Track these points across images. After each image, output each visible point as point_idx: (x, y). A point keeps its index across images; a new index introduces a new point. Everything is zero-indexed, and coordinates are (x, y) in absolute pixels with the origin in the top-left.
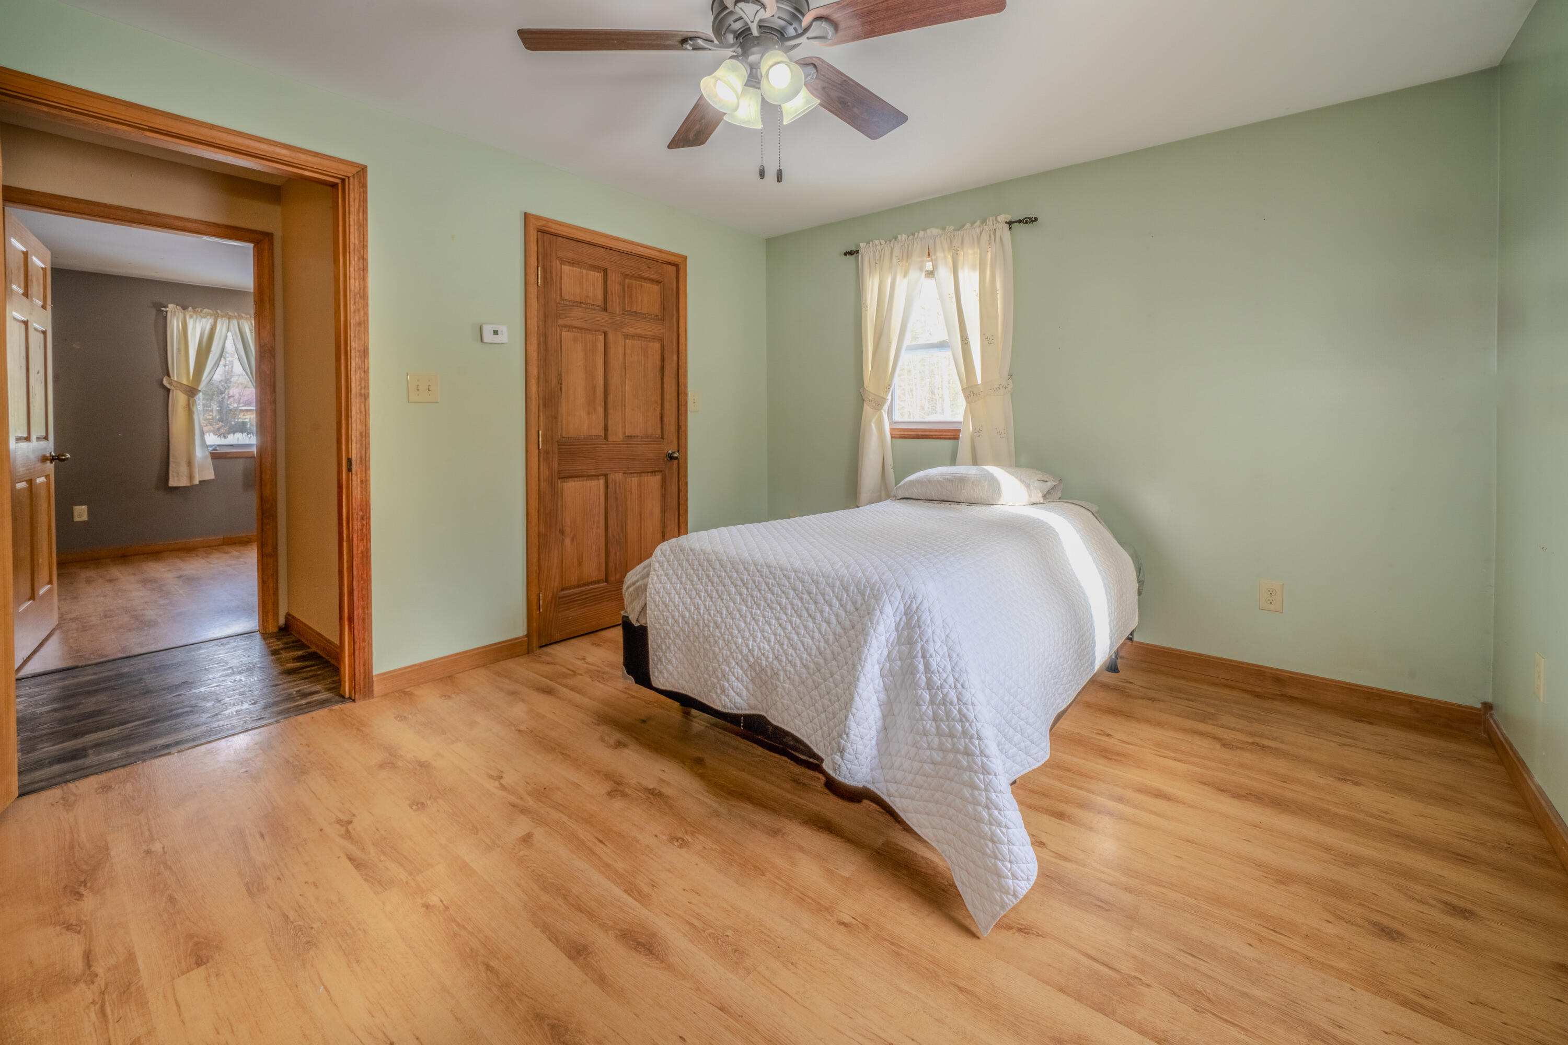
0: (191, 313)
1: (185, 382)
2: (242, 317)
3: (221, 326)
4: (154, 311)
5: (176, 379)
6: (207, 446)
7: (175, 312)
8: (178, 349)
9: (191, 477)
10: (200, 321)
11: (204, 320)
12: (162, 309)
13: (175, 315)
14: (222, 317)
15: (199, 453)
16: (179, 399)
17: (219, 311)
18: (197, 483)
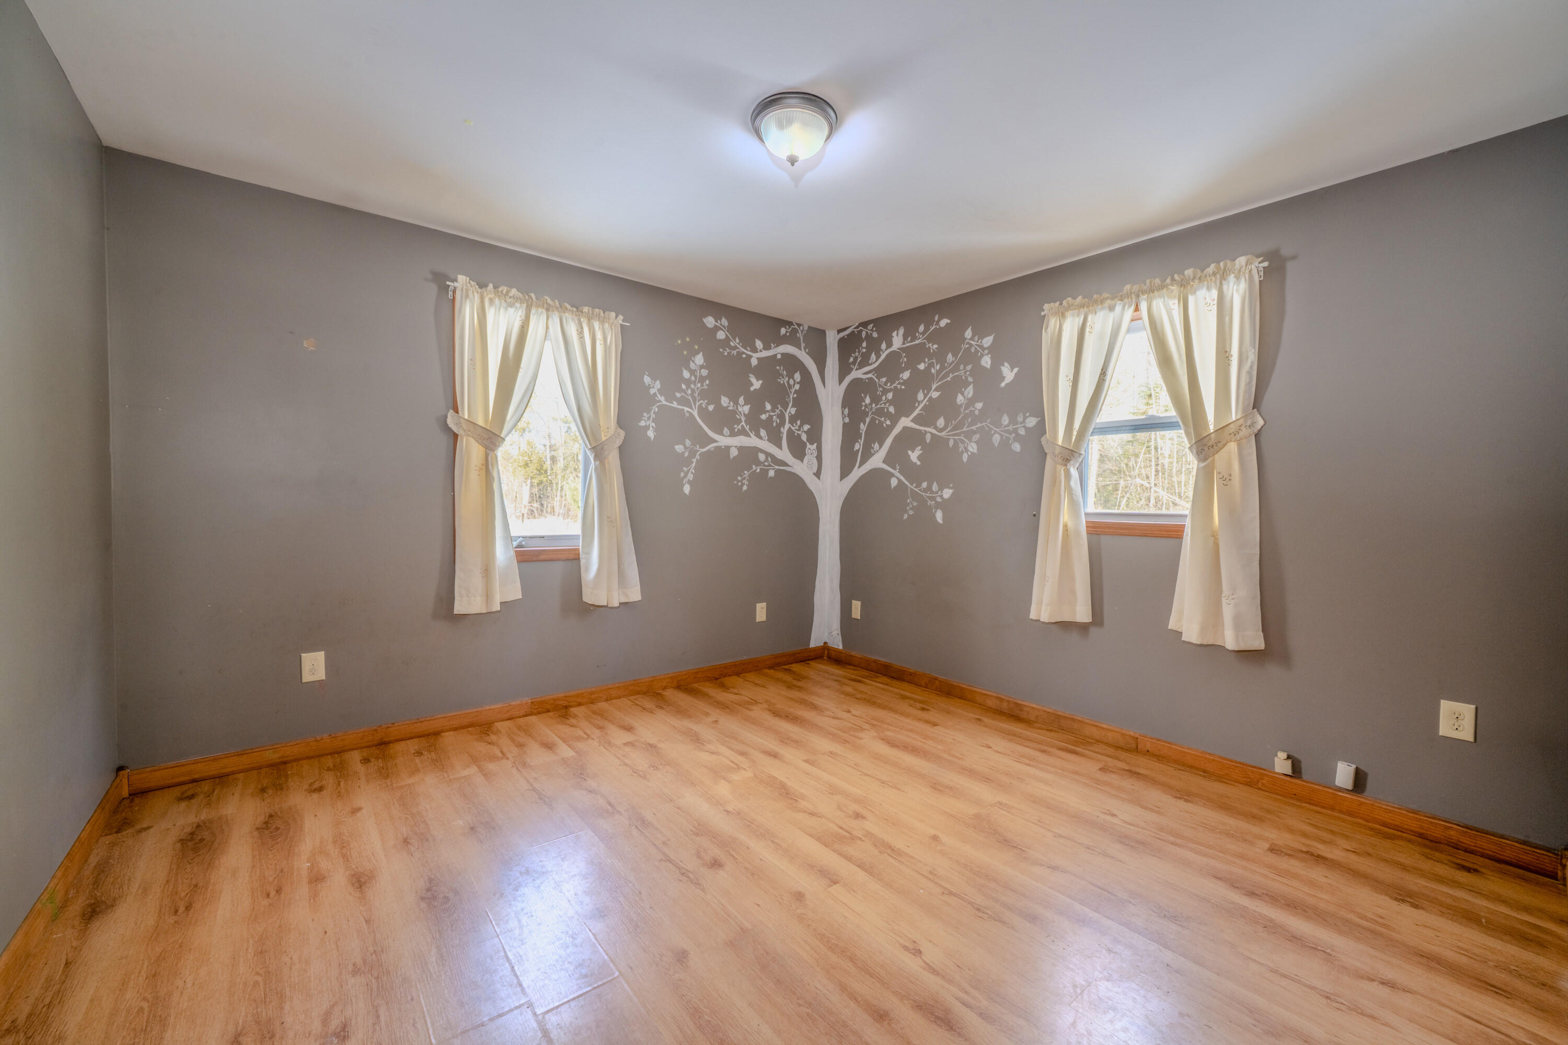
0: (492, 296)
1: (481, 422)
2: (567, 308)
3: (537, 323)
4: (433, 289)
5: (466, 417)
6: (512, 539)
7: (467, 291)
8: (472, 360)
9: (488, 596)
10: (506, 309)
11: (511, 310)
12: (448, 283)
13: (467, 296)
14: (538, 306)
15: (502, 554)
16: (471, 450)
17: (533, 295)
18: (497, 607)
